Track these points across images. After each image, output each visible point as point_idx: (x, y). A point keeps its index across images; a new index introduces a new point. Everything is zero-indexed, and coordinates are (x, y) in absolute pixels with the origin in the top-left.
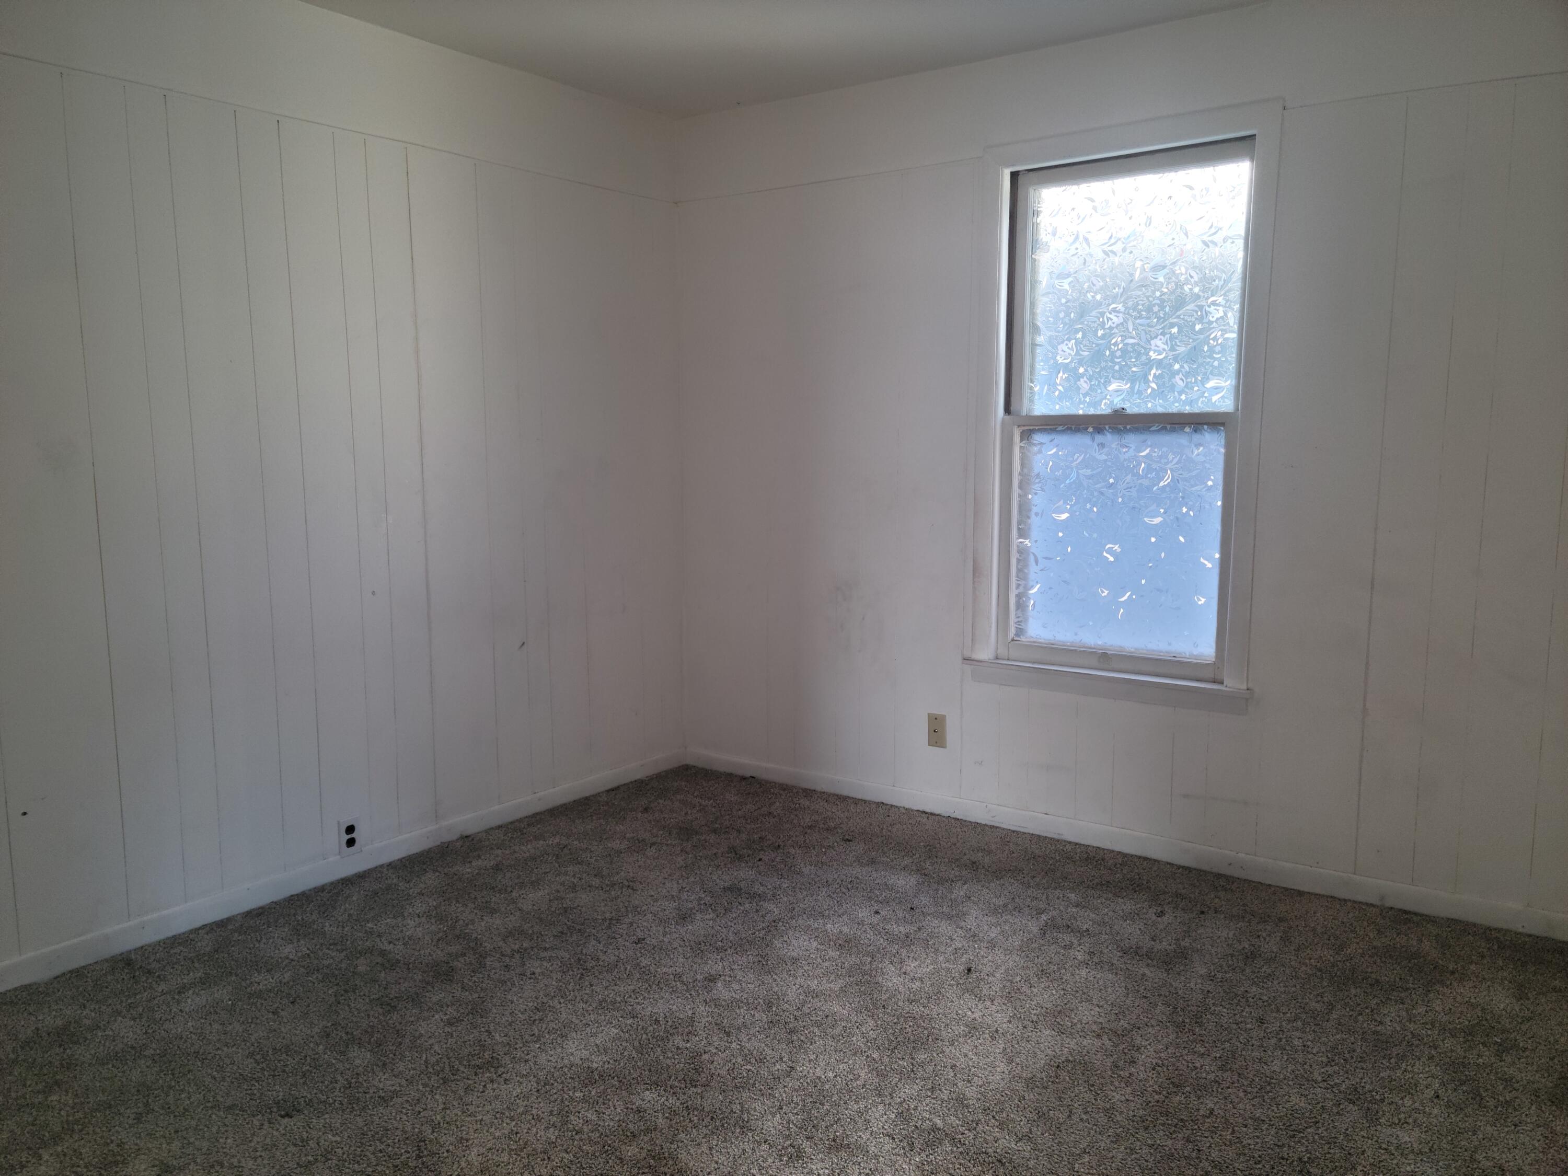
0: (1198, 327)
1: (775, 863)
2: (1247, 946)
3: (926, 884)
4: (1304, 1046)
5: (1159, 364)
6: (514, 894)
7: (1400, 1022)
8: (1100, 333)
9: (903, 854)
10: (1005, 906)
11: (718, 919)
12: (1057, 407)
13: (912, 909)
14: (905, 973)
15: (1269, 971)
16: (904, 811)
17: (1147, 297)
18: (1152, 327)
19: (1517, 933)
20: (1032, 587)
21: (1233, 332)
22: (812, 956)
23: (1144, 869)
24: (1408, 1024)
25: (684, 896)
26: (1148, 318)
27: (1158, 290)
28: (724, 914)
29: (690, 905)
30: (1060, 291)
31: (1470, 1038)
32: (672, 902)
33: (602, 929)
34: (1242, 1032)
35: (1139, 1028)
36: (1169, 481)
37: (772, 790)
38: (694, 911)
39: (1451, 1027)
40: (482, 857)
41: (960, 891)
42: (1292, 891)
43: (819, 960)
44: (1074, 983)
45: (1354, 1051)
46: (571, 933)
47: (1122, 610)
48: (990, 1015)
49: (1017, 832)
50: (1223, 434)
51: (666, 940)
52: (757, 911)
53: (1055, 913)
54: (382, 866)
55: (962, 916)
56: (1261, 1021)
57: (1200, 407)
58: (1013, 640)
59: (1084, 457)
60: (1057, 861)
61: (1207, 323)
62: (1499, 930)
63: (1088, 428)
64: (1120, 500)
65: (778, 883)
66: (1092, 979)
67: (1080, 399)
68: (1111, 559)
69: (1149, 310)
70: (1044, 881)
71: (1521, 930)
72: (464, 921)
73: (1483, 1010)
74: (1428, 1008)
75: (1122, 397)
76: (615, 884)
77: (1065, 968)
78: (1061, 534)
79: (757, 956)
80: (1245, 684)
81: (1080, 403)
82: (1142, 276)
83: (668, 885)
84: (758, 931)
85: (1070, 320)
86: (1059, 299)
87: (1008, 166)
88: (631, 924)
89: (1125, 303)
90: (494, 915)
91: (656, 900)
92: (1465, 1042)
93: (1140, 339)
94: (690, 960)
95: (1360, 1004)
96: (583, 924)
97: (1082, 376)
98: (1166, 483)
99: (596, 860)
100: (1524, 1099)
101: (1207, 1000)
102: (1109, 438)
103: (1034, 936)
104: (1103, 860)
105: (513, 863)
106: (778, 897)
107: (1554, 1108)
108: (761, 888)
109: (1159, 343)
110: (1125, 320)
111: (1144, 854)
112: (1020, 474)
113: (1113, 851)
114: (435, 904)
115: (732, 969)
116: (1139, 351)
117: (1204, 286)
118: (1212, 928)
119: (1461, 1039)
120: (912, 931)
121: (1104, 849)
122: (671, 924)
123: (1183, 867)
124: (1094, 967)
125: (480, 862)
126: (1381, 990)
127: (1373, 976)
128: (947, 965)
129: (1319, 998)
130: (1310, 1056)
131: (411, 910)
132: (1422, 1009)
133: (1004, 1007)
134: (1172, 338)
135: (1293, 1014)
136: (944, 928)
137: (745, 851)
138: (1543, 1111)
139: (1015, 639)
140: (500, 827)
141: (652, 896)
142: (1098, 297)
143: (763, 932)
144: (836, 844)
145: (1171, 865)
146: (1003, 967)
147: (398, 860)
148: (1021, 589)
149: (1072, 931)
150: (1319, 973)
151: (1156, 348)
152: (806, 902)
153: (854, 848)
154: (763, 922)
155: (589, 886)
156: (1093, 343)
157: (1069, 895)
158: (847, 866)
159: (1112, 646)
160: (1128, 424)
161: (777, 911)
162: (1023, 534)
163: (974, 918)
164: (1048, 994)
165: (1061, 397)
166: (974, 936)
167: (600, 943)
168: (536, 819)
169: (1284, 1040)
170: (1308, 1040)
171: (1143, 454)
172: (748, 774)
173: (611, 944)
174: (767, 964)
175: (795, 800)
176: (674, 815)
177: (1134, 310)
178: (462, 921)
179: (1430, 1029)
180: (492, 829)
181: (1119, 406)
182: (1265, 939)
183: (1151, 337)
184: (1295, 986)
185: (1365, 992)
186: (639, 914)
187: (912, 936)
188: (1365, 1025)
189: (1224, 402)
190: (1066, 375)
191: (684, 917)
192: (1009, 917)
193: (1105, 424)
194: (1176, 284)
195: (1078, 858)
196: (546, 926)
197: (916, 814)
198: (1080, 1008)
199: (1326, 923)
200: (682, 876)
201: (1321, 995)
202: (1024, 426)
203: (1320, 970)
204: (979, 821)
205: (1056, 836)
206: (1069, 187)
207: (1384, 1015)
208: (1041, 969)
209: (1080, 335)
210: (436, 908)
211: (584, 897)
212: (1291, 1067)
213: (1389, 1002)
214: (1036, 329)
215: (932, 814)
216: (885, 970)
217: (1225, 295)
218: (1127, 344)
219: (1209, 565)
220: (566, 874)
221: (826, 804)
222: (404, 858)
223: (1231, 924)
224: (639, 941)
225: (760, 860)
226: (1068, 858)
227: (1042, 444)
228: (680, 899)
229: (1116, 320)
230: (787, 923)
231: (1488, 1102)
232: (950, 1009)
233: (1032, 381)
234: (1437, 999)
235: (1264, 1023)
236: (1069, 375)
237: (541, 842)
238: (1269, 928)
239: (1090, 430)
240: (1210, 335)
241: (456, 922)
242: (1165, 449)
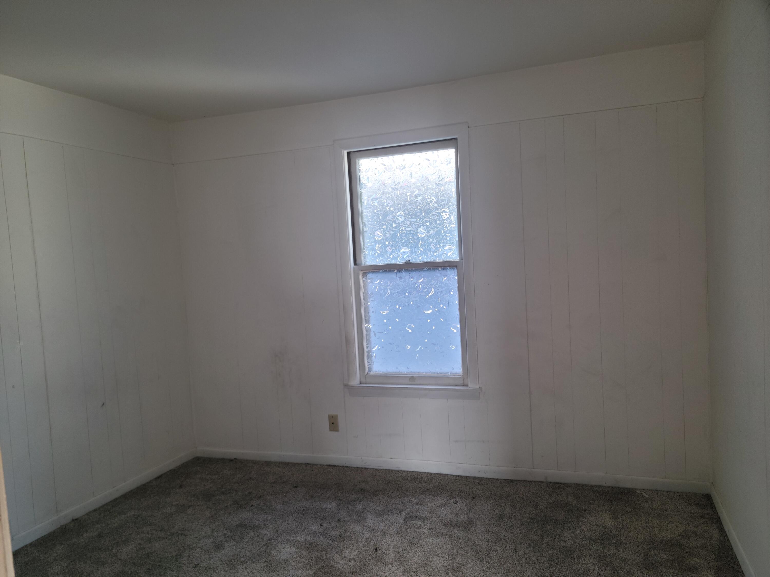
0: (438, 222)
1: (260, 506)
2: (498, 513)
3: (342, 505)
4: (537, 560)
5: (423, 239)
6: (114, 551)
7: (572, 539)
8: (394, 225)
9: (326, 490)
10: (384, 510)
11: (238, 545)
12: (377, 260)
13: (339, 520)
14: (345, 557)
15: (511, 523)
16: (320, 467)
17: (414, 209)
18: (417, 222)
19: (604, 487)
20: (374, 347)
21: (454, 224)
22: (294, 556)
23: (442, 480)
24: (575, 540)
25: (215, 534)
26: (415, 219)
27: (419, 206)
28: (240, 541)
29: (220, 539)
30: (373, 206)
31: (602, 542)
32: (210, 539)
33: (173, 563)
34: (509, 558)
35: (464, 565)
36: (433, 293)
37: (248, 465)
38: (223, 542)
39: (593, 538)
40: (89, 531)
41: (359, 507)
42: (508, 481)
43: (299, 558)
44: (428, 547)
45: (558, 558)
46: (155, 568)
47: (417, 355)
48: (393, 572)
49: (378, 469)
50: (456, 271)
51: (211, 562)
52: (258, 536)
53: (408, 510)
54: (26, 546)
55: (364, 519)
56: (515, 550)
57: (442, 259)
58: (367, 374)
59: (393, 284)
60: (401, 482)
61: (442, 220)
62: (596, 486)
63: (394, 270)
64: (412, 303)
65: (265, 517)
66: (435, 543)
67: (388, 256)
68: (410, 331)
69: (415, 214)
70: (398, 494)
71: (605, 485)
72: (87, 572)
73: (603, 527)
74: (581, 530)
75: (407, 255)
76: (173, 534)
77: (421, 539)
78: (385, 321)
79: (265, 562)
80: (478, 385)
81: (388, 258)
82: (411, 199)
83: (205, 529)
84: (262, 547)
85: (380, 220)
86: (373, 210)
87: (346, 149)
88: (189, 556)
89: (404, 211)
90: (105, 566)
91: (200, 540)
92: (601, 545)
93: (413, 228)
94: (228, 571)
95: (553, 533)
96: (160, 562)
97: (388, 245)
98: (432, 294)
99: (158, 521)
100: (634, 569)
101: (489, 544)
102: (404, 274)
103: (402, 524)
104: (422, 478)
105: (108, 531)
106: (267, 526)
107: (647, 571)
108: (257, 522)
109: (421, 229)
110: (405, 220)
111: (439, 472)
112: (364, 294)
113: (425, 473)
114: (66, 565)
115: (253, 573)
116: (413, 234)
117: (439, 204)
118: (480, 505)
119: (599, 543)
120: (342, 533)
121: (421, 472)
122: (212, 553)
123: (458, 476)
124: (434, 536)
125: (88, 534)
126: (559, 524)
127: (554, 518)
128: (364, 548)
129: (536, 534)
130: (541, 564)
131: (51, 571)
132: (578, 531)
133: (399, 567)
134: (427, 227)
135: (528, 544)
136: (357, 528)
137: (243, 502)
138: (643, 573)
139: (368, 373)
140: (95, 510)
141: (197, 537)
142: (392, 209)
143: (265, 548)
144: (290, 490)
145: (453, 476)
146: (392, 545)
147: (36, 541)
148: (369, 349)
149: (419, 519)
150: (532, 521)
151: (420, 232)
152: (283, 526)
153: (300, 491)
154: (263, 542)
155: (159, 538)
156: (391, 230)
157: (412, 499)
158: (299, 501)
159: (414, 372)
160: (413, 268)
161: (269, 534)
162: (367, 322)
163: (371, 520)
164: (417, 555)
165: (379, 256)
166: (373, 530)
167: (173, 571)
168: (116, 502)
169: (528, 558)
170: (538, 556)
171: (420, 281)
172: (233, 457)
173: (180, 571)
174: (271, 566)
175: (262, 468)
176: (198, 487)
177: (409, 215)
178: (85, 573)
179: (585, 540)
180: (90, 512)
181: (407, 259)
182: (504, 507)
183: (418, 227)
184: (524, 529)
185: (553, 527)
186: (192, 549)
187: (343, 535)
188: (559, 544)
189: (453, 256)
190: (380, 246)
191: (218, 547)
192: (387, 516)
193: (402, 268)
194: (426, 203)
195: (410, 479)
196: (138, 567)
197: (326, 467)
198: (434, 560)
199: (527, 494)
200: (211, 523)
201: (536, 532)
202: (364, 270)
203: (532, 519)
204: (358, 466)
205: (397, 469)
206: (373, 159)
207: (565, 537)
208: (410, 542)
209: (385, 227)
210: (67, 567)
211: (157, 545)
212: (535, 572)
213: (564, 530)
214: (364, 225)
215: (335, 466)
216: (334, 557)
217: (448, 208)
218: (407, 231)
219: (455, 331)
220: (143, 532)
221: (279, 468)
222: (39, 539)
223: (488, 502)
224: (196, 566)
225: (252, 506)
226: (405, 480)
227: (372, 278)
228: (213, 536)
229: (401, 219)
230: (276, 540)
231: (620, 573)
232: (373, 573)
233: (364, 249)
234: (583, 525)
235: (517, 551)
236: (382, 245)
237: (123, 516)
238: (503, 501)
239: (395, 271)
240: (444, 225)
241: (82, 574)
242: (430, 278)
